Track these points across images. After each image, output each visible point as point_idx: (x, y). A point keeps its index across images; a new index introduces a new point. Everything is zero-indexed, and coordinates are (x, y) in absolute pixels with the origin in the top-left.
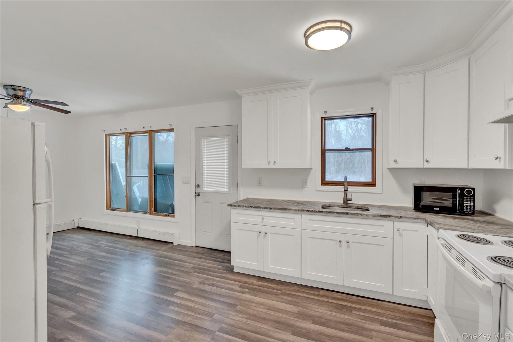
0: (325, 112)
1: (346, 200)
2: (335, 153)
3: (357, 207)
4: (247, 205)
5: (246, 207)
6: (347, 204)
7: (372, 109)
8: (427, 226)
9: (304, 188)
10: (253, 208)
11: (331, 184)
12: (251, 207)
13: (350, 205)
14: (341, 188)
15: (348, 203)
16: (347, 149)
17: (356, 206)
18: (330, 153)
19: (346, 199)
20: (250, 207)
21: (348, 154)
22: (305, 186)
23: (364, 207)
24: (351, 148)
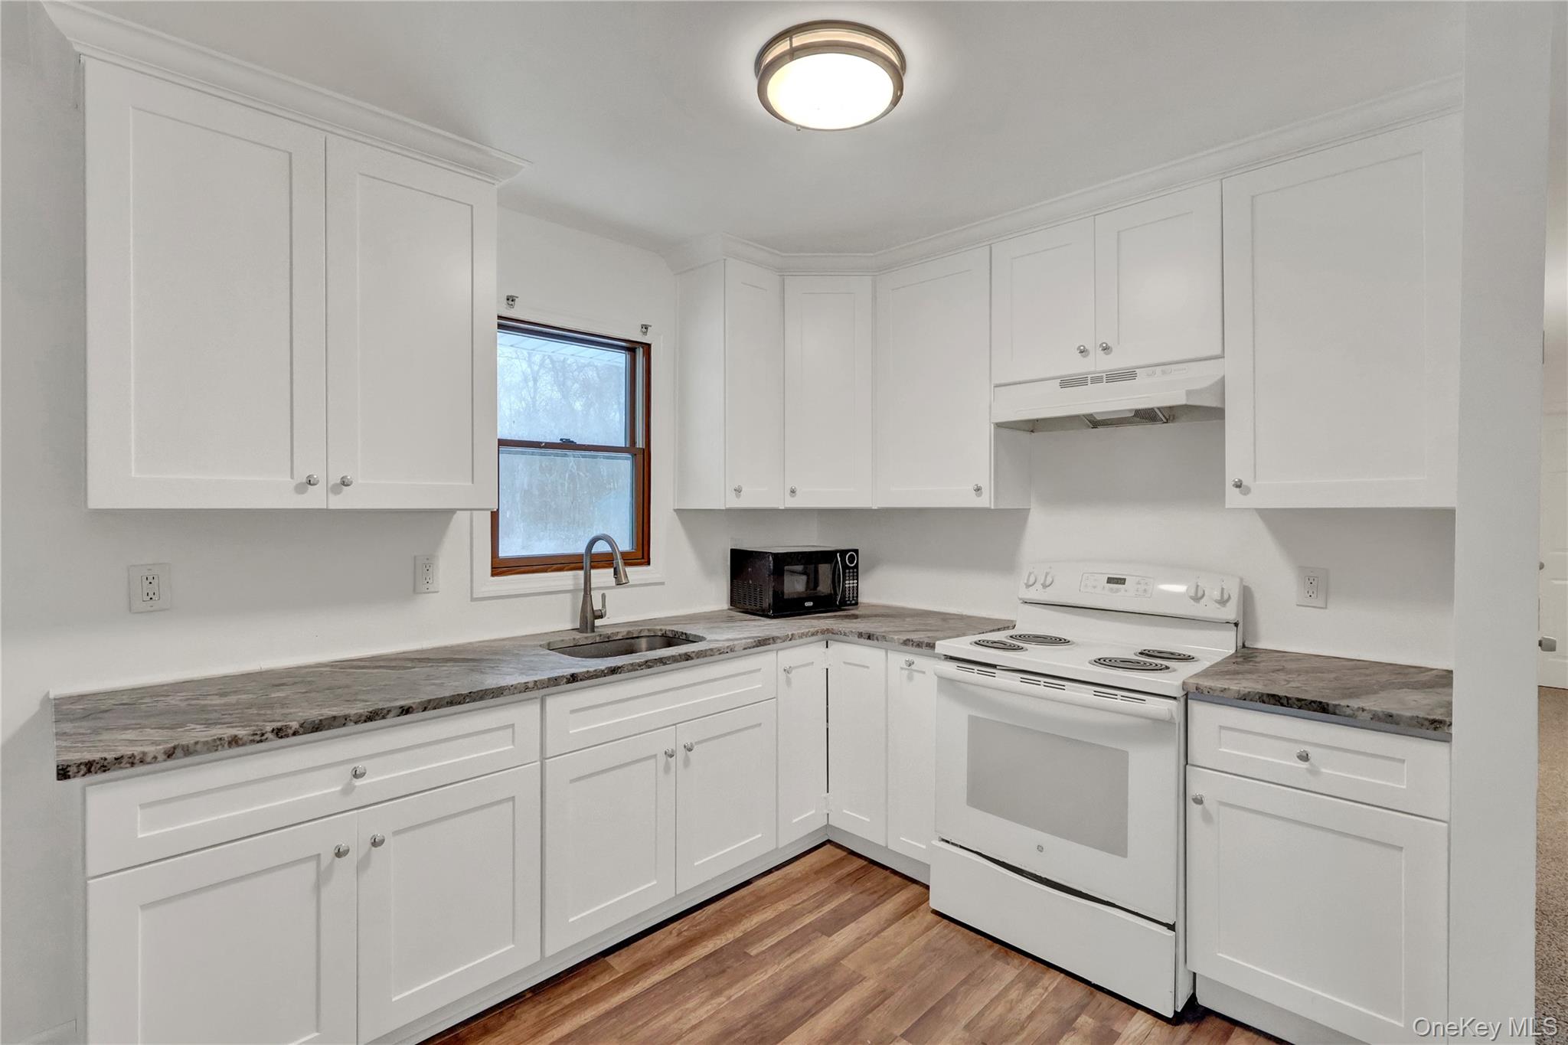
0: (511, 299)
1: (589, 617)
2: (533, 454)
3: (629, 632)
4: (241, 732)
5: (235, 741)
6: (593, 628)
7: (645, 328)
8: (827, 647)
9: (425, 593)
10: (295, 734)
11: (523, 569)
12: (279, 733)
13: (609, 632)
14: (569, 579)
15: (596, 625)
16: (567, 445)
17: (625, 633)
18: (517, 453)
19: (592, 615)
20: (269, 735)
21: (572, 460)
22: (428, 585)
23: (649, 630)
24: (578, 442)
